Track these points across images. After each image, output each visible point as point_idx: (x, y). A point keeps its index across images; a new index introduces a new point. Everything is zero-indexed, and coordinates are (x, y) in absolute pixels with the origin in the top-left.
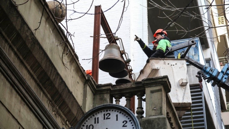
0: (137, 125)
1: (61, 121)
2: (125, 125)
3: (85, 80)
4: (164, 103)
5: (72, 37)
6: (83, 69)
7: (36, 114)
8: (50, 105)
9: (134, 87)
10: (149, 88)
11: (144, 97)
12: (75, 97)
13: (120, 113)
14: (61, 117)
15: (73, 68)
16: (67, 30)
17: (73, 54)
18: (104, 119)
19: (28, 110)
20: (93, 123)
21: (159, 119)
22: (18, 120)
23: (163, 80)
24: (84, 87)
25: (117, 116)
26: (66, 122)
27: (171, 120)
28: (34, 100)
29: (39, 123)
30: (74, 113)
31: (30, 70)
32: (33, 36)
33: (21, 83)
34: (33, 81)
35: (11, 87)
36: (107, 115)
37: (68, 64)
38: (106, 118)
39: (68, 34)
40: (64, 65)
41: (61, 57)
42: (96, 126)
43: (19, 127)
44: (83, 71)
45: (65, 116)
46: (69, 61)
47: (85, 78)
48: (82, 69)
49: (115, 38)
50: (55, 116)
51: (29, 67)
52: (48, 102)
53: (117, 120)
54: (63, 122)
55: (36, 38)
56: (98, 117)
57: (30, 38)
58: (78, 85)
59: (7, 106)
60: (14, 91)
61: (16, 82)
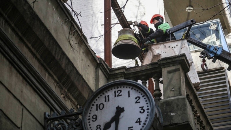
0: (150, 100)
1: (71, 105)
2: (138, 101)
3: (96, 63)
4: (183, 83)
5: (79, 16)
6: (94, 52)
7: (42, 95)
8: (57, 87)
9: (150, 69)
10: (166, 69)
11: (161, 79)
12: (87, 81)
13: (132, 89)
14: (71, 100)
15: (82, 51)
16: (72, 8)
17: (81, 35)
18: (115, 96)
19: (32, 91)
20: (104, 102)
21: (178, 99)
22: (21, 101)
23: (181, 58)
24: (96, 72)
25: (129, 92)
26: (77, 106)
27: (192, 103)
28: (38, 80)
29: (46, 106)
30: (85, 96)
31: (31, 48)
32: (31, 10)
33: (22, 61)
34: (36, 61)
35: (10, 65)
36: (118, 92)
37: (76, 46)
38: (117, 96)
39: (73, 12)
40: (72, 47)
41: (68, 38)
42: (107, 104)
43: (22, 109)
44: (93, 54)
45: (75, 99)
46: (77, 43)
47: (97, 62)
48: (92, 52)
49: (129, 23)
50: (64, 99)
51: (30, 45)
52: (55, 84)
53: (129, 96)
54: (73, 106)
55: (35, 13)
56: (108, 94)
57: (28, 13)
58: (89, 69)
59: (6, 85)
60: (13, 69)
61: (16, 59)
